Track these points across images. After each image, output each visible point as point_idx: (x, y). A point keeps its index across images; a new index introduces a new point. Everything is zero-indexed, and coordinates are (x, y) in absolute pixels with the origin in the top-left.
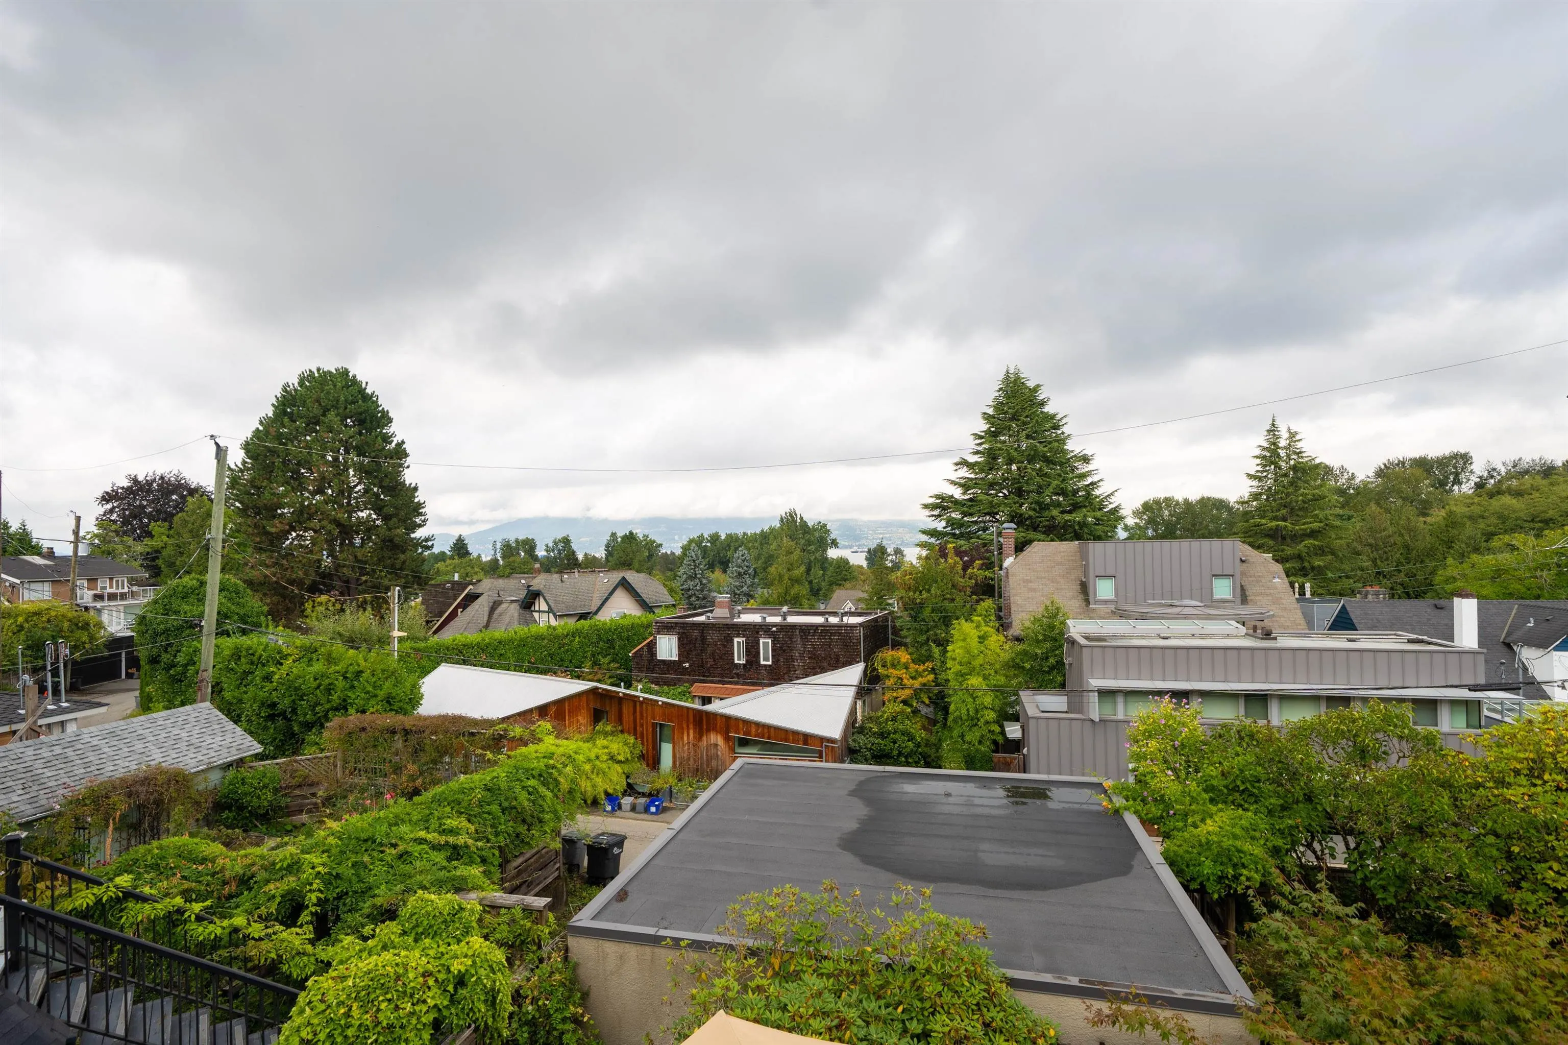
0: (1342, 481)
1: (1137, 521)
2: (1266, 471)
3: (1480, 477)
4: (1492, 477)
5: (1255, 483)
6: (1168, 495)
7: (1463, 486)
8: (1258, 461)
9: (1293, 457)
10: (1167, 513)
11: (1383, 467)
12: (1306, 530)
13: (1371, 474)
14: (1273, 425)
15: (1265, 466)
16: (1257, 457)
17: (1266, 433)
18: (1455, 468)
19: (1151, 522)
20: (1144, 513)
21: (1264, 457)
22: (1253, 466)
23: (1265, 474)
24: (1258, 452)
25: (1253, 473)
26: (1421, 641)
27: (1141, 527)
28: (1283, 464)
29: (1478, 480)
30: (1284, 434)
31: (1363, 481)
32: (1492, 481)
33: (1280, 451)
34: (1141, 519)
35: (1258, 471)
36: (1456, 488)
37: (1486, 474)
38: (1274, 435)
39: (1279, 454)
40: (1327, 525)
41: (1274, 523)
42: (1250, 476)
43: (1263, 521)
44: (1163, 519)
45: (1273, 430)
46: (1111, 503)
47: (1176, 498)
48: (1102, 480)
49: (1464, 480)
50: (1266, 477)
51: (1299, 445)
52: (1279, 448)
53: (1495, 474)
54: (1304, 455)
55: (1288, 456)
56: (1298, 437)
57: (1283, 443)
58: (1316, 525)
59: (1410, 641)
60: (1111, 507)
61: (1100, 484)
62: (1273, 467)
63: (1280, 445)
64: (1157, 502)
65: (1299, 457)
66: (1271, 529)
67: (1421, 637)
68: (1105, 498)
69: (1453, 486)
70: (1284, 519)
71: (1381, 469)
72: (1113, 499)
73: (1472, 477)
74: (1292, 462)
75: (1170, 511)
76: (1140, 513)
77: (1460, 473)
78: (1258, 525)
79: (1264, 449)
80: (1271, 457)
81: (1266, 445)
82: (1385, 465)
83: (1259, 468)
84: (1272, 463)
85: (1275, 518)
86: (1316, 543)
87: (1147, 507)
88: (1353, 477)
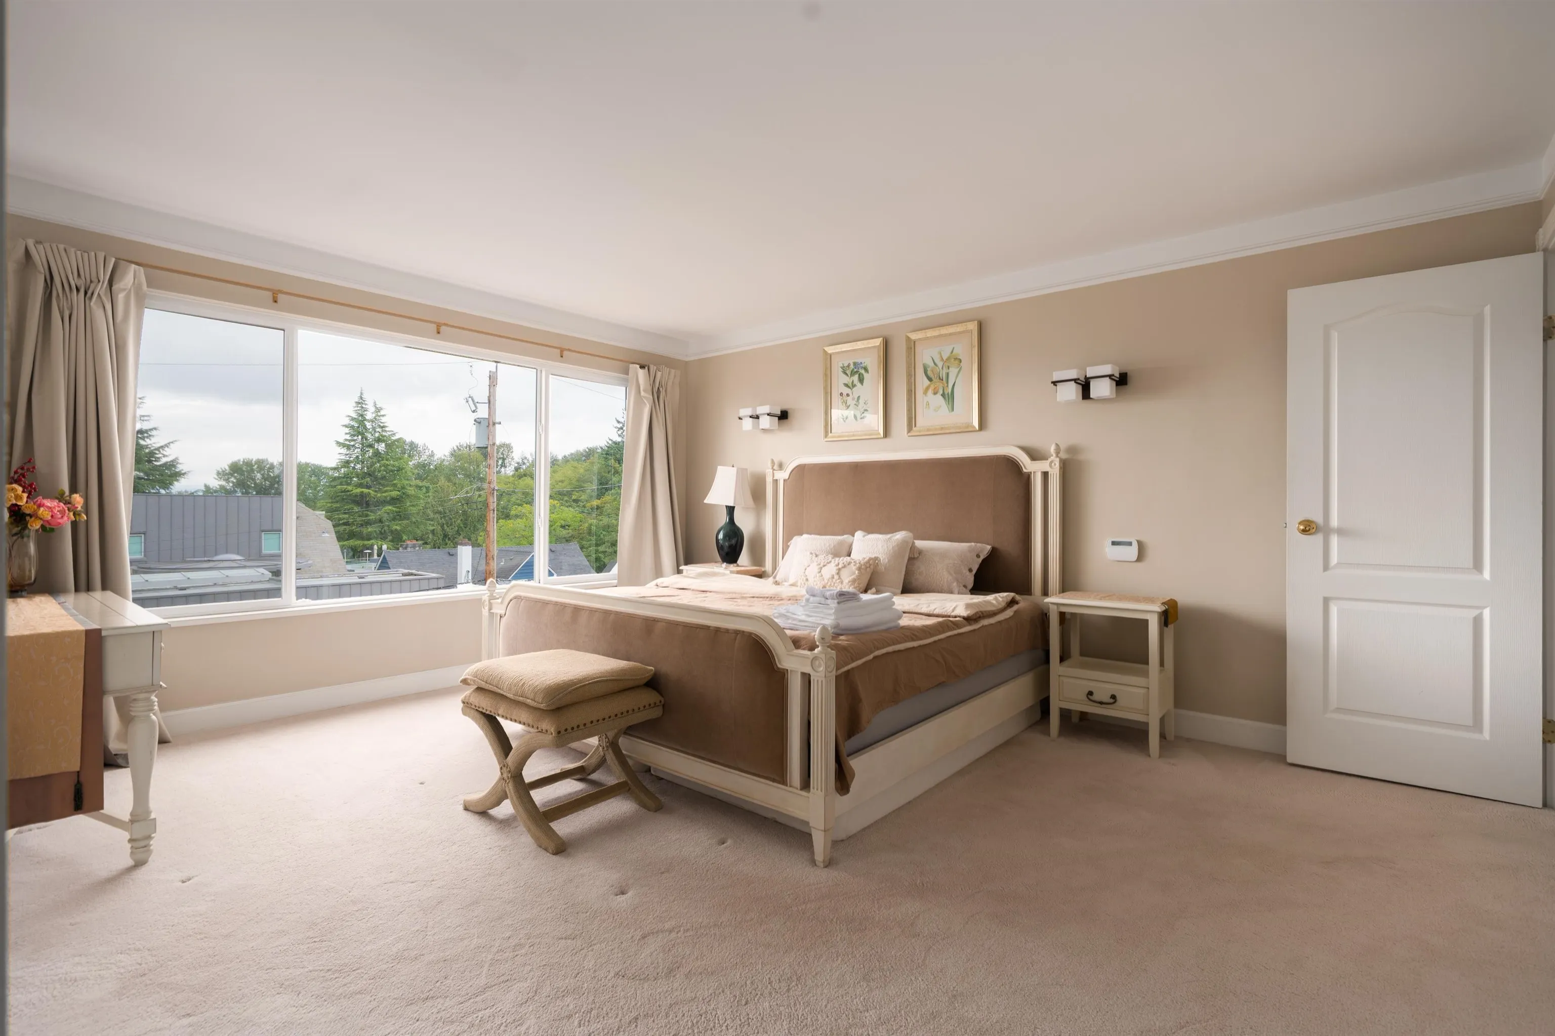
0: (424, 457)
1: (223, 483)
2: (354, 440)
3: (518, 463)
4: (524, 464)
5: (344, 451)
6: (261, 457)
7: (507, 469)
8: (347, 430)
9: (378, 430)
10: (259, 476)
11: (456, 448)
12: (386, 497)
13: (447, 454)
14: (361, 398)
15: (354, 436)
16: (346, 426)
17: (355, 405)
18: (502, 454)
19: (241, 484)
20: (232, 475)
21: (352, 427)
22: (343, 435)
23: (352, 443)
24: (347, 421)
25: (341, 441)
26: (412, 574)
27: (226, 490)
28: (369, 436)
29: (516, 465)
30: (371, 409)
31: (441, 458)
32: (524, 467)
33: (366, 423)
34: (227, 480)
35: (346, 440)
36: (503, 469)
37: (521, 462)
38: (362, 407)
39: (365, 426)
40: (404, 493)
41: (359, 490)
42: (339, 444)
43: (350, 488)
44: (255, 484)
45: (361, 402)
46: (164, 456)
47: (270, 460)
48: (155, 429)
49: (508, 464)
50: (353, 446)
51: (383, 419)
52: (365, 420)
53: (526, 461)
54: (387, 429)
55: (374, 429)
56: (382, 413)
57: (369, 416)
58: (395, 494)
59: (404, 575)
60: (164, 460)
61: (154, 433)
62: (360, 437)
63: (367, 418)
64: (248, 464)
65: (383, 431)
66: (356, 496)
67: (410, 571)
68: (158, 449)
69: (501, 468)
70: (368, 487)
71: (454, 451)
72: (167, 451)
73: (513, 463)
74: (377, 435)
75: (263, 475)
76: (227, 474)
77: (505, 459)
78: (345, 491)
79: (353, 419)
80: (358, 427)
81: (354, 415)
82: (457, 447)
83: (348, 437)
84: (359, 433)
85: (360, 485)
86: (394, 509)
87: (235, 468)
88: (432, 455)
